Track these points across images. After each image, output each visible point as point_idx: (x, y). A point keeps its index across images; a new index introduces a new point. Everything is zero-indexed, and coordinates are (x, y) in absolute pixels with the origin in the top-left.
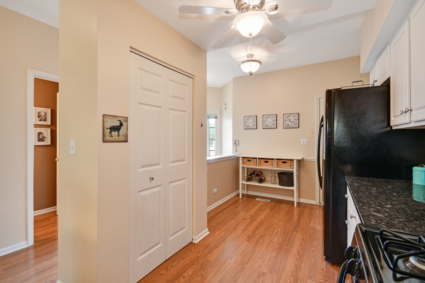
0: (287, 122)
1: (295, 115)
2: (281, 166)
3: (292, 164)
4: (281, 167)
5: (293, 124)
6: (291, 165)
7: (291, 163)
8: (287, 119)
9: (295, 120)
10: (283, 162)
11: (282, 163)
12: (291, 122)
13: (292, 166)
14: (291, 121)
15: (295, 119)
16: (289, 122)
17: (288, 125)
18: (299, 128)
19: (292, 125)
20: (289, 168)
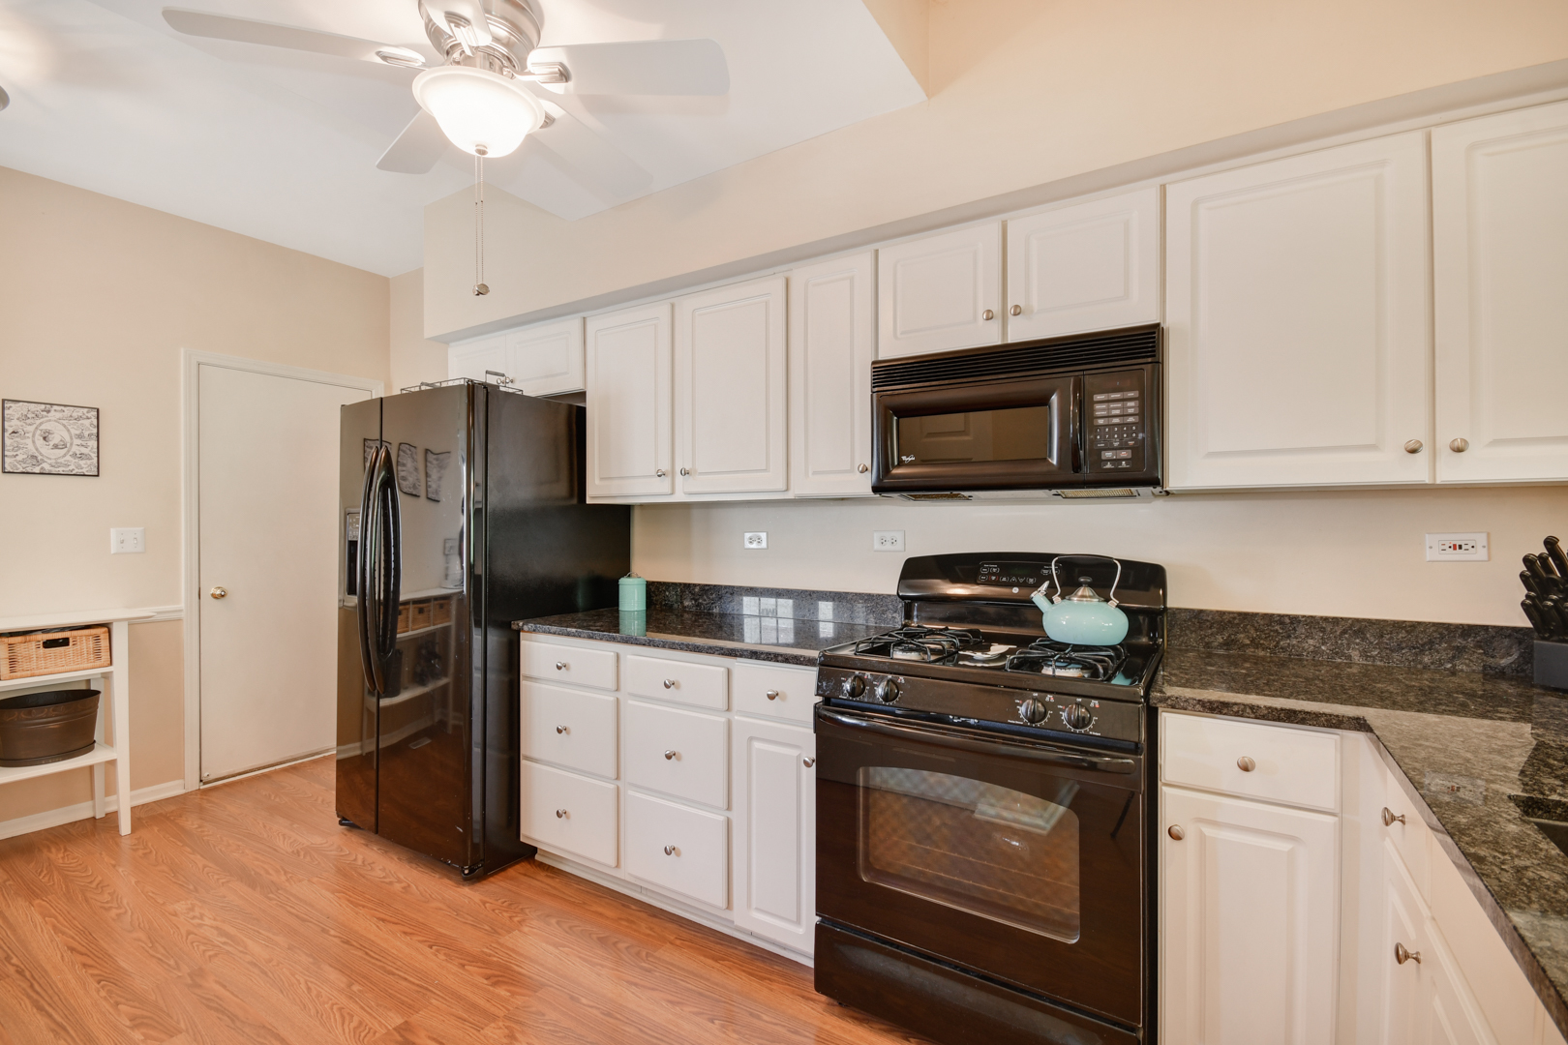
0: (29, 441)
1: (75, 415)
2: (34, 665)
3: (104, 643)
4: (36, 672)
5: (68, 458)
6: (97, 652)
7: (97, 638)
8: (31, 429)
9: (80, 436)
10: (48, 644)
11: (42, 650)
12: (52, 443)
13: (105, 655)
14: (55, 439)
15: (78, 432)
16: (40, 442)
17: (34, 457)
18: (98, 476)
19: (61, 460)
20: (90, 665)
